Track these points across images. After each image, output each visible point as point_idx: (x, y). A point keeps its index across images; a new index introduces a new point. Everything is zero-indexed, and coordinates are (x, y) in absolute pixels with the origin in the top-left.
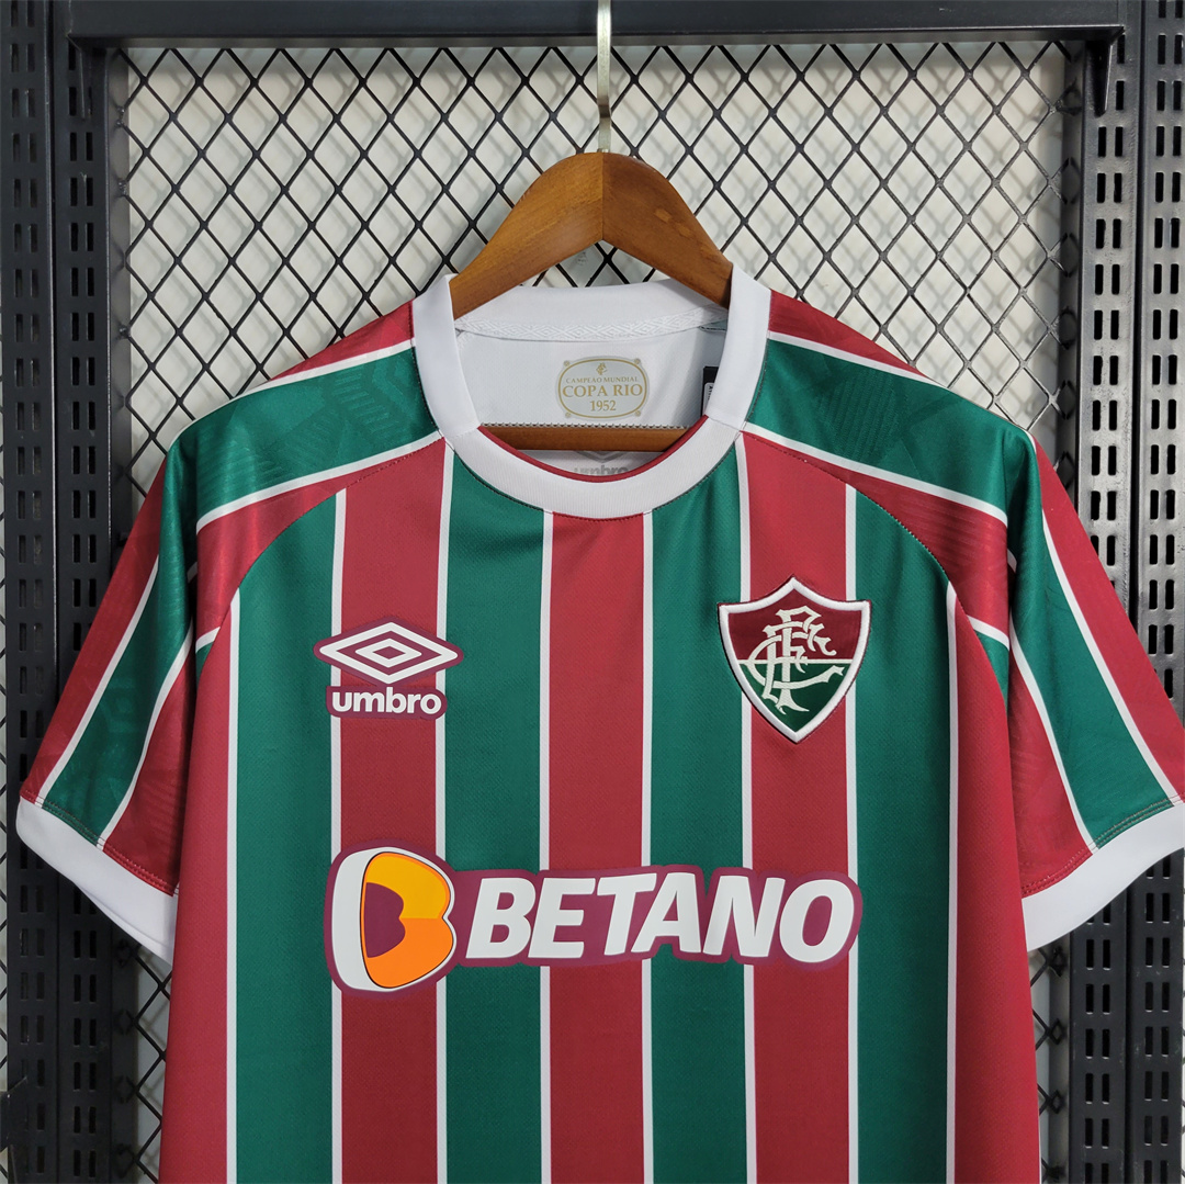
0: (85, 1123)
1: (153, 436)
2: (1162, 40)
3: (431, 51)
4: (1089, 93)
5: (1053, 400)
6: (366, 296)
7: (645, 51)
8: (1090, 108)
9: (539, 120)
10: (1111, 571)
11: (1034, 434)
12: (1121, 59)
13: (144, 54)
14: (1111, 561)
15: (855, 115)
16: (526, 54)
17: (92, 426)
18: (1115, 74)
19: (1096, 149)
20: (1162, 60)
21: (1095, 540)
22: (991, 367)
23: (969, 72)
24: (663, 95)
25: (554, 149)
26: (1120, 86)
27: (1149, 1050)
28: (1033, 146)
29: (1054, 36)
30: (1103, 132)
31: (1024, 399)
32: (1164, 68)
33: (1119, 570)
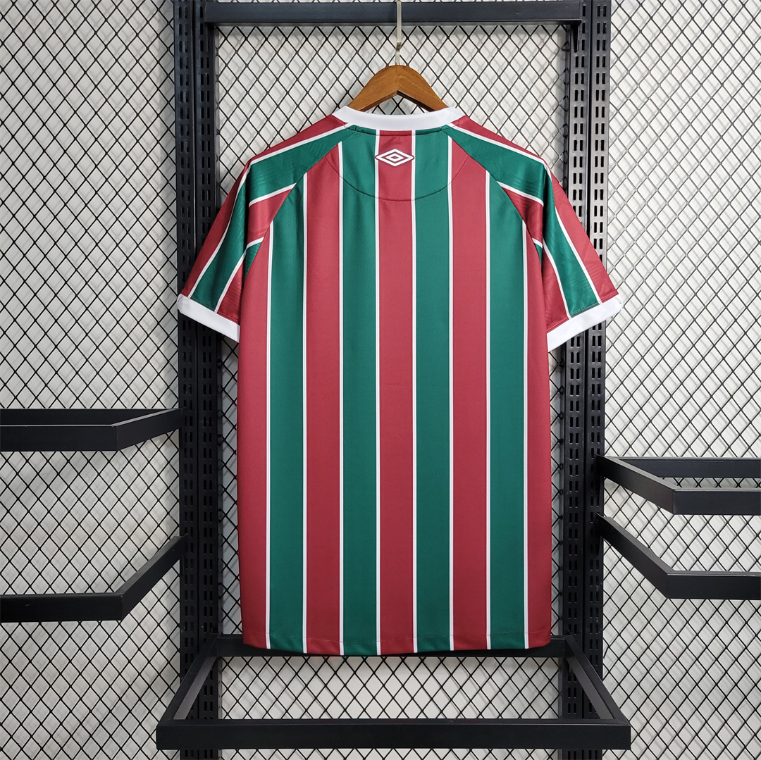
0: (208, 422)
1: (229, 171)
2: (599, 25)
3: (332, 28)
4: (572, 44)
5: (560, 157)
6: (308, 119)
7: (412, 28)
8: (573, 50)
9: (372, 53)
10: (581, 219)
11: (552, 171)
12: (584, 32)
13: (226, 29)
14: (580, 215)
15: (489, 52)
16: (367, 29)
17: (209, 167)
18: (581, 37)
19: (575, 65)
20: (598, 32)
21: (574, 207)
22: (540, 146)
23: (530, 36)
24: (418, 44)
25: (378, 64)
26: (583, 41)
27: (593, 393)
28: (554, 63)
29: (561, 23)
30: (577, 58)
31: (552, 158)
32: (599, 35)
33: (583, 219)
